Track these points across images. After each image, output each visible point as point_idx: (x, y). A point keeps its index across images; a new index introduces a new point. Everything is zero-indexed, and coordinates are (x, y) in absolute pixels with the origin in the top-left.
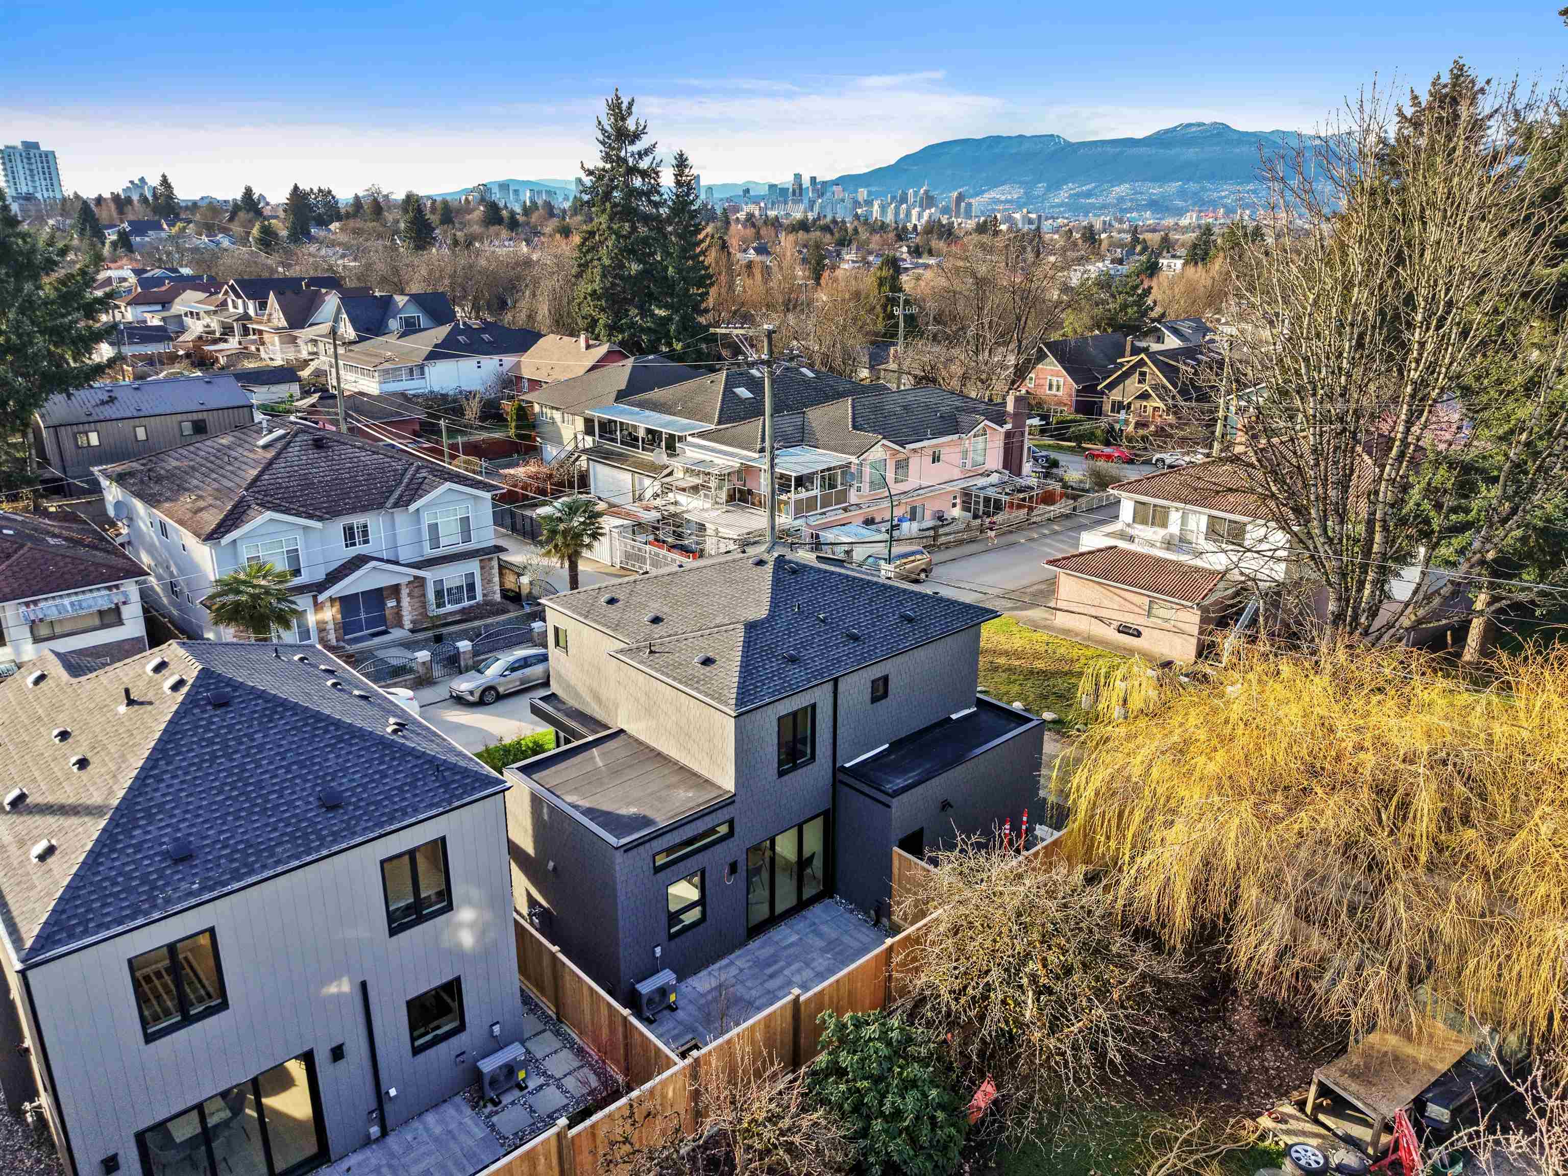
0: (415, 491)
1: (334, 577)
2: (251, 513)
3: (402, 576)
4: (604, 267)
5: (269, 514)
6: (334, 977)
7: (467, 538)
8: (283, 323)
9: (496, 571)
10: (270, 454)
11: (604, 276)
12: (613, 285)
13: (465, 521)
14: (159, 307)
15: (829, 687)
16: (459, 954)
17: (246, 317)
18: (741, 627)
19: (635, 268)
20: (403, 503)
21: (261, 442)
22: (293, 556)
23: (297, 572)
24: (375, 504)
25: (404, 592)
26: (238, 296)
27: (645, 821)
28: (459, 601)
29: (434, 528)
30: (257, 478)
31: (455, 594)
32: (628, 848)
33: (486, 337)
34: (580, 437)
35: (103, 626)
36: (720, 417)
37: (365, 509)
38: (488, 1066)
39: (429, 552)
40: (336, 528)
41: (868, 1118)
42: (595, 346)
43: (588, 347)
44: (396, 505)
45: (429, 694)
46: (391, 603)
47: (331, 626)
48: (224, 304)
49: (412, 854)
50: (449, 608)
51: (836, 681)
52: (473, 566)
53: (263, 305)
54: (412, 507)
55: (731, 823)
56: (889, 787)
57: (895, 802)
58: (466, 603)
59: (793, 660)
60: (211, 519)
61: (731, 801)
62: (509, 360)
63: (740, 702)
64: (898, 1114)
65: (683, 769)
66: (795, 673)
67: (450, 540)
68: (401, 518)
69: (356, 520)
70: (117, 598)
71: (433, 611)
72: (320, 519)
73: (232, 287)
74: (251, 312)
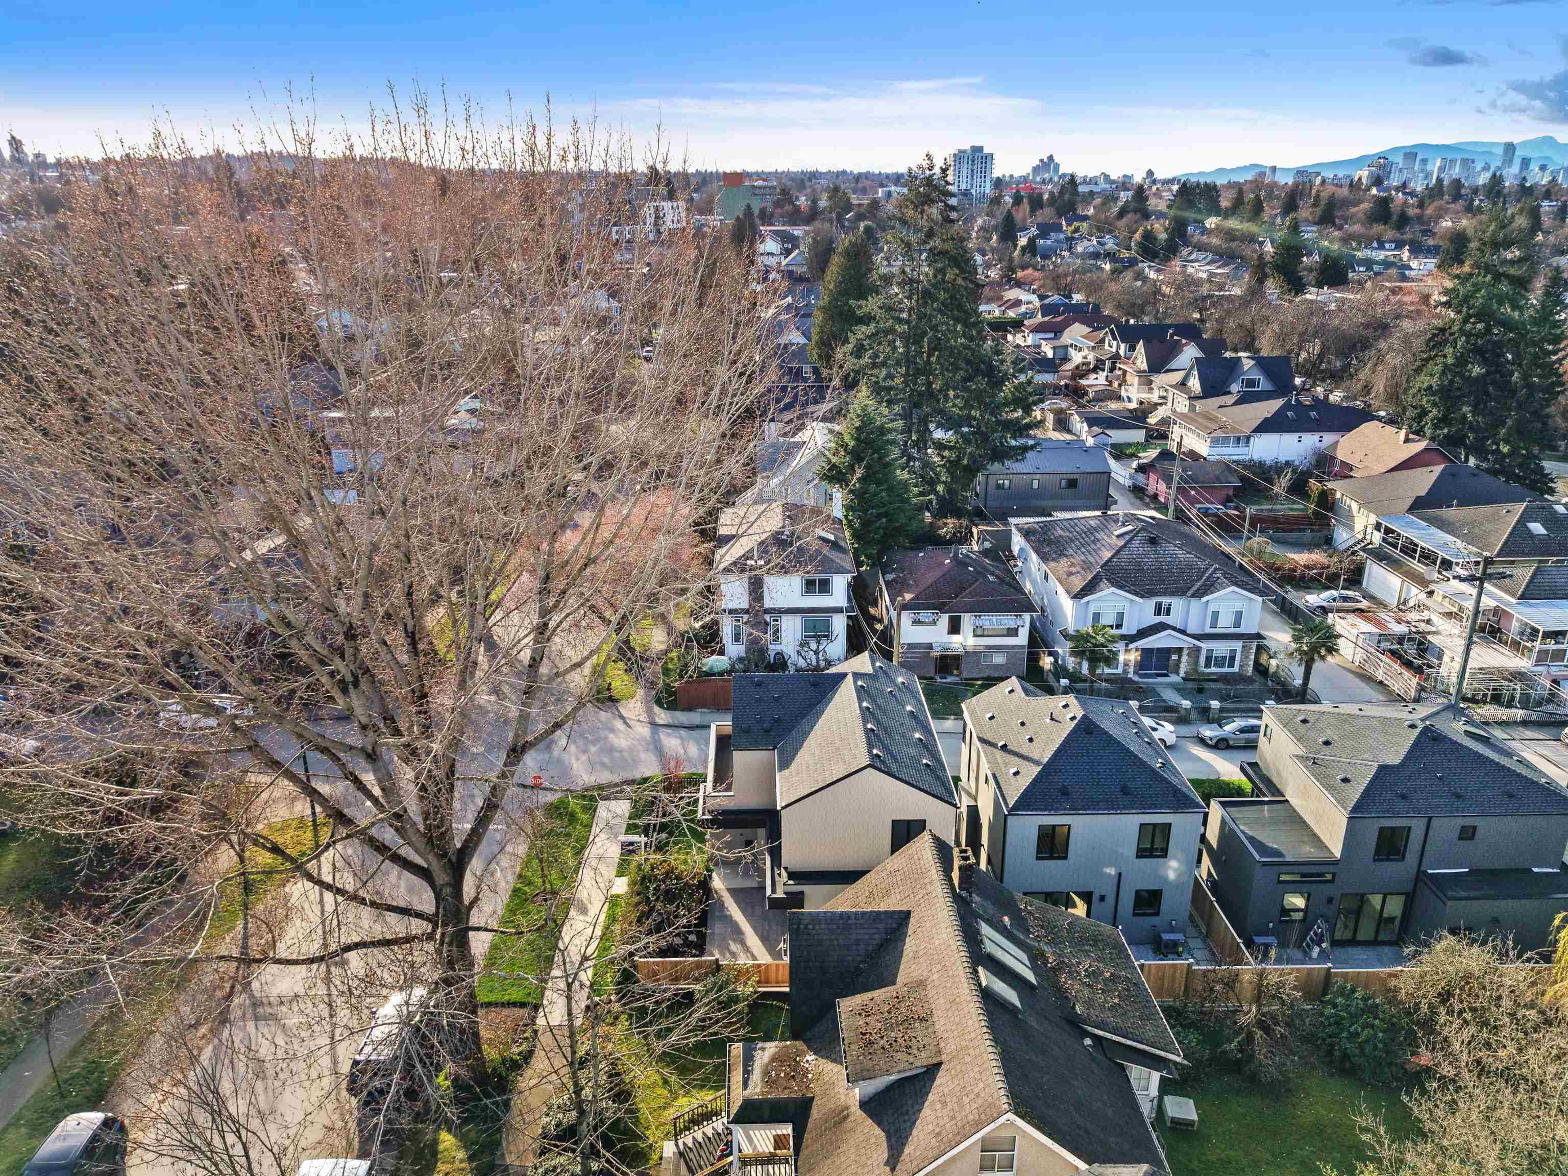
0: (1208, 588)
1: (1143, 633)
2: (1102, 585)
3: (1186, 642)
4: (1446, 366)
5: (1113, 589)
6: (1110, 865)
7: (1237, 624)
8: (1144, 366)
9: (1253, 650)
10: (1121, 543)
11: (1443, 373)
12: (1452, 382)
13: (1239, 614)
14: (1052, 335)
15: (1425, 820)
16: (1166, 879)
17: (1116, 357)
18: (1376, 765)
19: (1477, 370)
20: (1198, 594)
21: (1117, 533)
22: (1121, 616)
23: (1119, 626)
24: (1180, 592)
25: (1185, 652)
26: (1115, 339)
27: (1278, 854)
28: (1222, 666)
29: (1216, 615)
30: (1110, 560)
31: (1220, 662)
32: (1265, 864)
33: (1313, 414)
34: (1369, 530)
35: (1008, 635)
36: (1501, 550)
37: (1172, 594)
38: (1166, 937)
39: (1208, 630)
40: (1150, 604)
41: (1342, 1030)
42: (1414, 441)
43: (1407, 440)
44: (1193, 596)
45: (1185, 730)
46: (1174, 657)
47: (1132, 664)
48: (1102, 341)
49: (1155, 825)
50: (1213, 669)
51: (1430, 818)
52: (1238, 645)
53: (1132, 348)
54: (1204, 599)
55: (1334, 875)
56: (1450, 893)
57: (1449, 903)
58: (1226, 670)
59: (1403, 797)
60: (1078, 583)
61: (1336, 863)
62: (1329, 438)
63: (1354, 810)
64: (1357, 1034)
65: (1315, 835)
66: (1401, 805)
67: (1225, 623)
68: (1195, 605)
69: (1165, 600)
70: (1019, 623)
71: (1202, 668)
72: (1142, 597)
73: (1112, 331)
74: (1122, 352)
